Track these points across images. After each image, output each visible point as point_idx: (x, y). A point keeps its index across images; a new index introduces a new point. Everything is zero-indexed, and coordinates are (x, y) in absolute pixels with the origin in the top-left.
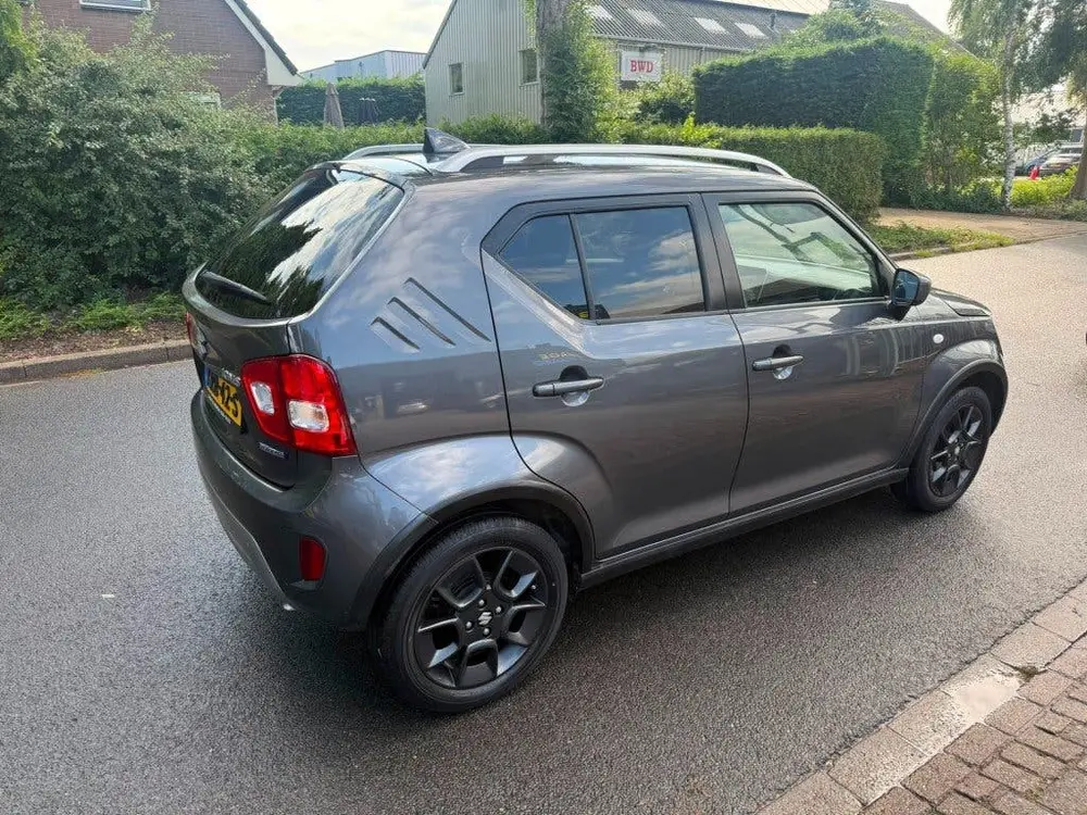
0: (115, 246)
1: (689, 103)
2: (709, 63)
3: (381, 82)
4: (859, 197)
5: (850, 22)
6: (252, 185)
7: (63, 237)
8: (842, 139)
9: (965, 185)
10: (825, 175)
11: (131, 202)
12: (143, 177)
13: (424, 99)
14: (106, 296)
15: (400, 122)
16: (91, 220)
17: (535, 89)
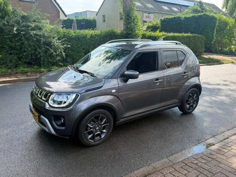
0: (25, 55)
1: (159, 26)
2: (164, 17)
3: (86, 18)
4: (198, 50)
5: (198, 9)
6: (57, 43)
7: (14, 53)
8: (195, 36)
9: (226, 48)
10: (190, 44)
11: (30, 45)
12: (33, 40)
13: (96, 23)
14: (22, 66)
15: (90, 30)
16: (20, 49)
17: (122, 22)
